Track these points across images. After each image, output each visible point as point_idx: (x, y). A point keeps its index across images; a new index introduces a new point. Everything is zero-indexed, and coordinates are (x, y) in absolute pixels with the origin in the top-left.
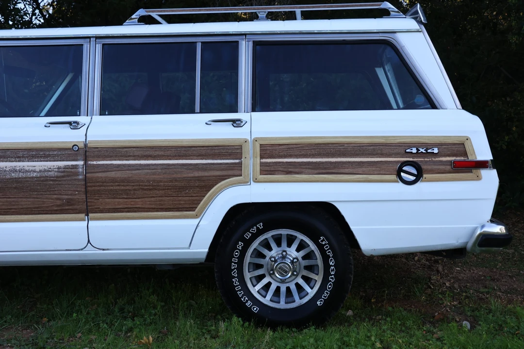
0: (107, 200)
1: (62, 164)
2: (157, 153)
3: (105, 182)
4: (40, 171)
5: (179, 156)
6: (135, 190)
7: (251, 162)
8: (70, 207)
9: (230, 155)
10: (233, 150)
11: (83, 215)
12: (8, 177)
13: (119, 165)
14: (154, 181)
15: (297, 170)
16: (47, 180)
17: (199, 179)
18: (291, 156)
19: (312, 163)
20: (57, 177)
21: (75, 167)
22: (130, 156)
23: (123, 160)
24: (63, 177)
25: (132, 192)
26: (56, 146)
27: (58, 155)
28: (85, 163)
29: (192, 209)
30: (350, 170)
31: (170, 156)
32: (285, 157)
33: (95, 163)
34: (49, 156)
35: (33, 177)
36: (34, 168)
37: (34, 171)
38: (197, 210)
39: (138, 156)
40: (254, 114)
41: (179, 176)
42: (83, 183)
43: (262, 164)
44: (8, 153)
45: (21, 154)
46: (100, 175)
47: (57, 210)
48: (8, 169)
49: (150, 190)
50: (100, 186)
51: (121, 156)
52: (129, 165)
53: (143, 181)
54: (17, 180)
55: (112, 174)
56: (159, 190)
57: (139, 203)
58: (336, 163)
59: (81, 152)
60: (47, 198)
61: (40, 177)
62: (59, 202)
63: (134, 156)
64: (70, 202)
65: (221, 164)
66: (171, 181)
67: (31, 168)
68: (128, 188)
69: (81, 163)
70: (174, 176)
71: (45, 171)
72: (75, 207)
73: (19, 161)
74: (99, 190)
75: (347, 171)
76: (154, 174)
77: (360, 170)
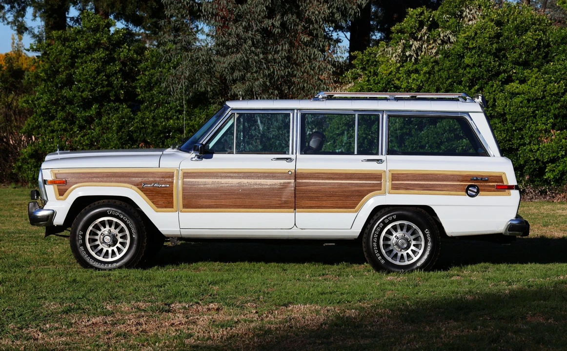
0: (307, 202)
1: (282, 181)
2: (335, 177)
3: (306, 191)
4: (270, 185)
5: (347, 178)
6: (322, 196)
7: (387, 183)
8: (286, 205)
9: (375, 179)
10: (377, 177)
11: (292, 210)
12: (252, 187)
13: (314, 183)
14: (333, 192)
15: (411, 188)
16: (274, 190)
17: (358, 191)
18: (408, 180)
19: (420, 184)
20: (279, 188)
21: (289, 183)
22: (320, 178)
23: (316, 180)
24: (282, 188)
25: (321, 198)
26: (279, 171)
27: (280, 176)
28: (295, 181)
29: (354, 208)
30: (441, 189)
31: (342, 178)
32: (405, 180)
33: (300, 181)
34: (275, 176)
35: (266, 188)
36: (266, 183)
37: (267, 185)
38: (356, 208)
39: (324, 178)
40: (387, 156)
41: (347, 189)
42: (294, 192)
43: (392, 184)
44: (252, 174)
45: (259, 175)
46: (303, 188)
47: (278, 207)
48: (252, 183)
49: (331, 196)
50: (303, 194)
51: (315, 178)
52: (320, 183)
53: (327, 192)
54: (256, 189)
55: (310, 188)
56: (336, 197)
57: (324, 203)
58: (433, 184)
59: (293, 175)
60: (273, 200)
61: (270, 188)
62: (280, 202)
63: (322, 178)
64: (286, 202)
65: (370, 183)
66: (343, 192)
67: (265, 183)
68: (318, 195)
69: (293, 181)
70: (344, 189)
71: (273, 185)
72: (289, 205)
73: (258, 179)
74: (302, 196)
75: (438, 189)
76: (333, 188)
77: (446, 189)
